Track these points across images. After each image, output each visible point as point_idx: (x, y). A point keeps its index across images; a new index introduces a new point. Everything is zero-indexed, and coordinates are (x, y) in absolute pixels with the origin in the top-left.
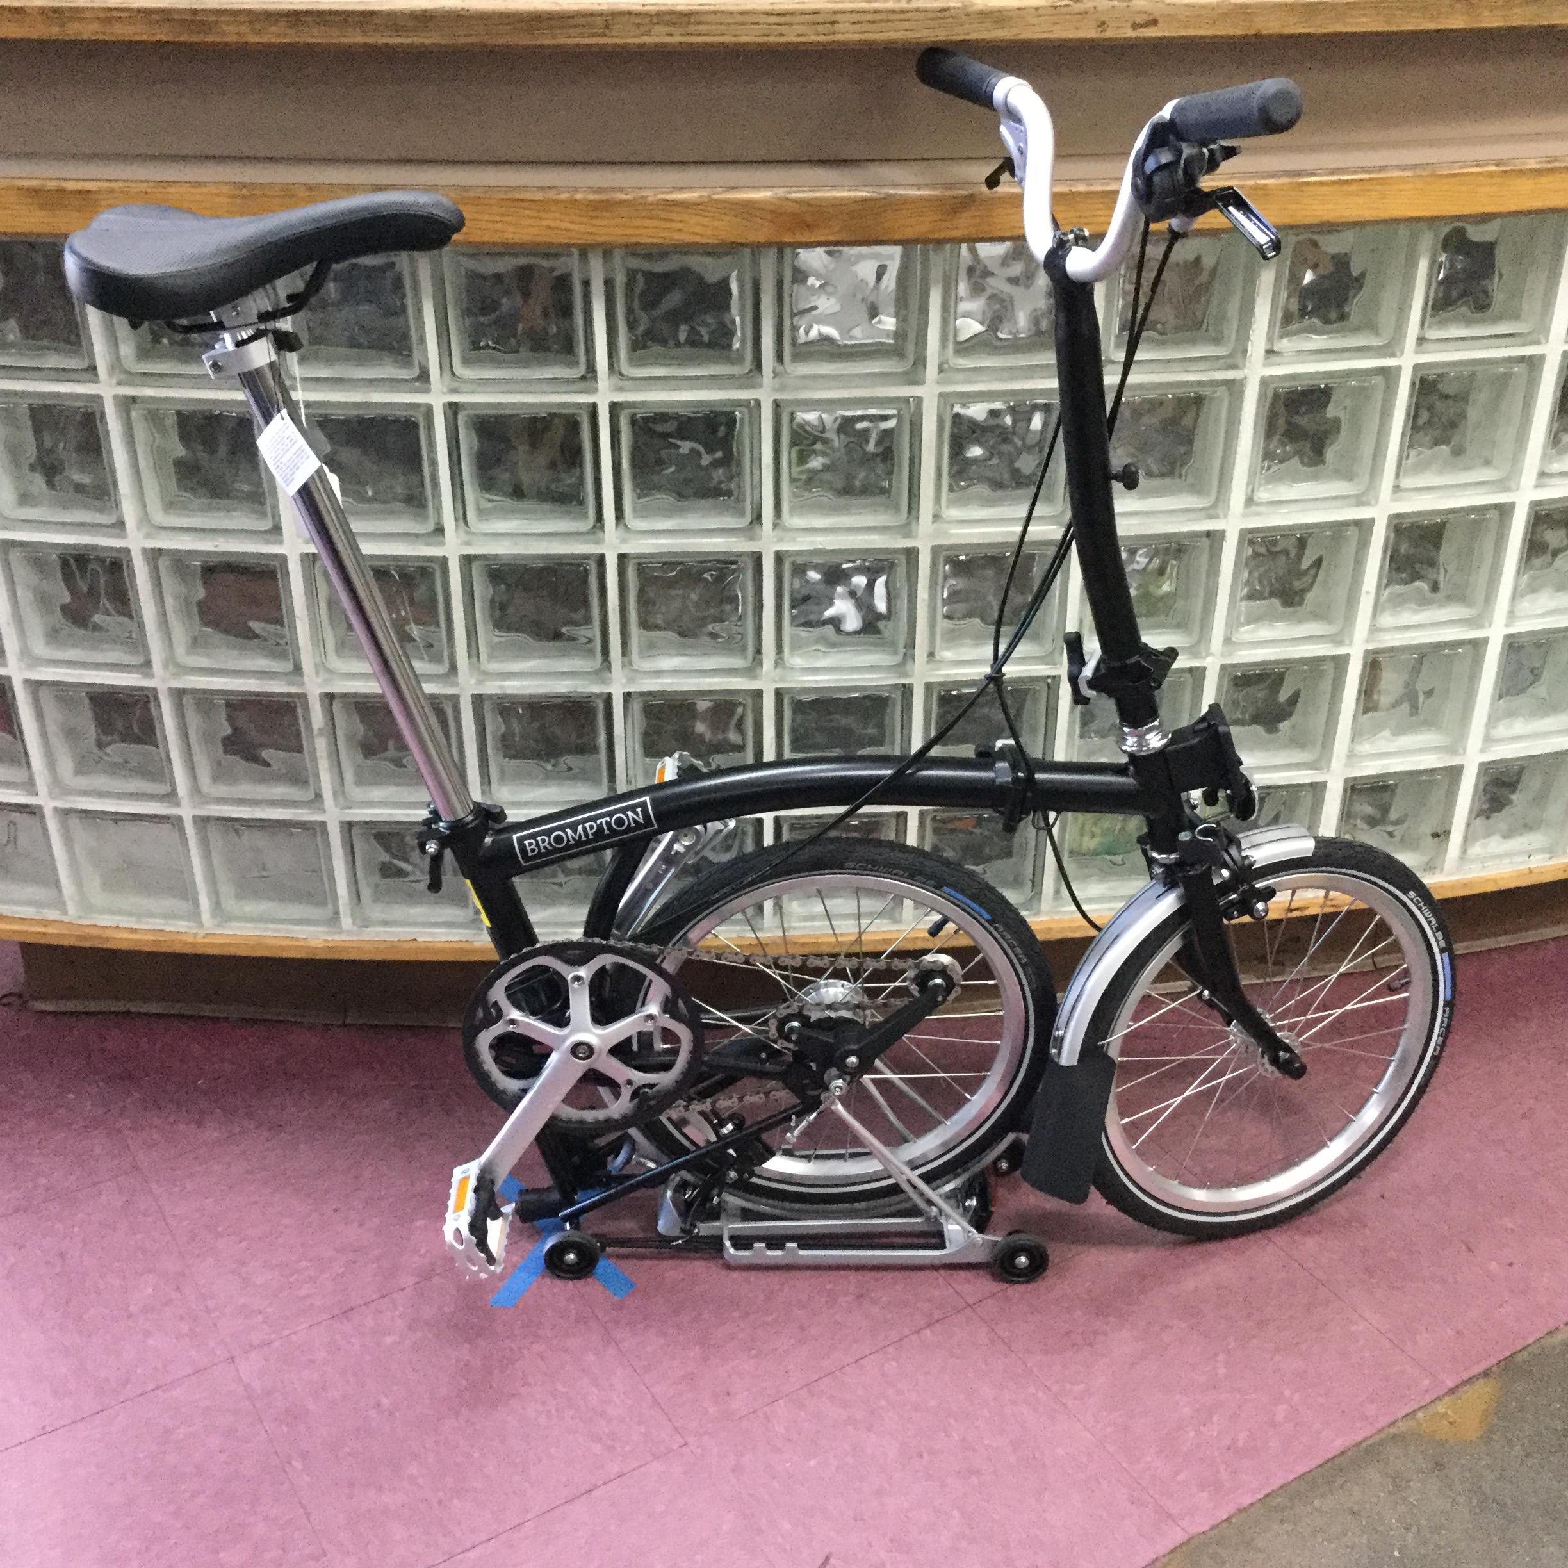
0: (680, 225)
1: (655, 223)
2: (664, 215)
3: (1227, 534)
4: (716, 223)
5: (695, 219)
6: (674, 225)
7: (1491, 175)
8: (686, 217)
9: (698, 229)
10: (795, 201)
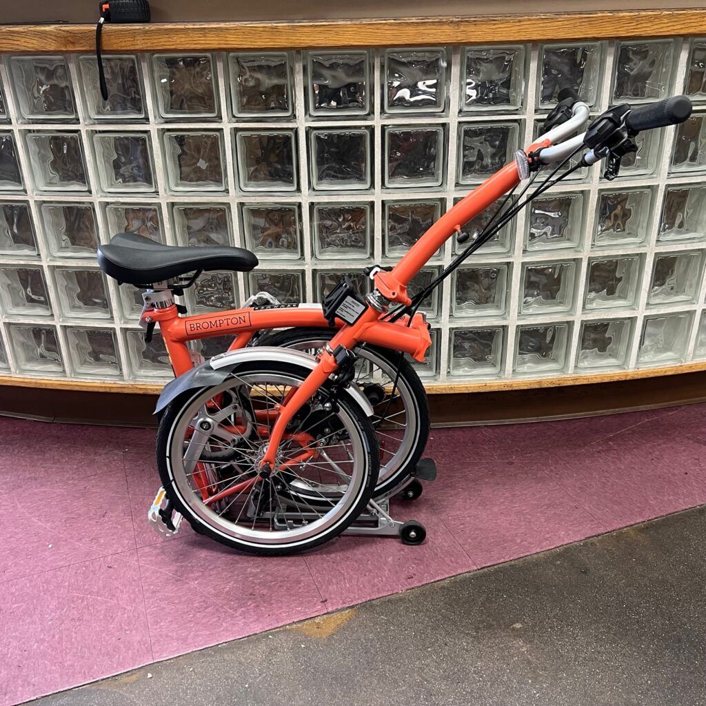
0: (18, 43)
1: (8, 41)
2: (10, 37)
3: (303, 204)
4: (33, 41)
5: (23, 40)
6: (15, 42)
7: (391, 24)
8: (19, 39)
9: (26, 44)
10: (63, 31)
